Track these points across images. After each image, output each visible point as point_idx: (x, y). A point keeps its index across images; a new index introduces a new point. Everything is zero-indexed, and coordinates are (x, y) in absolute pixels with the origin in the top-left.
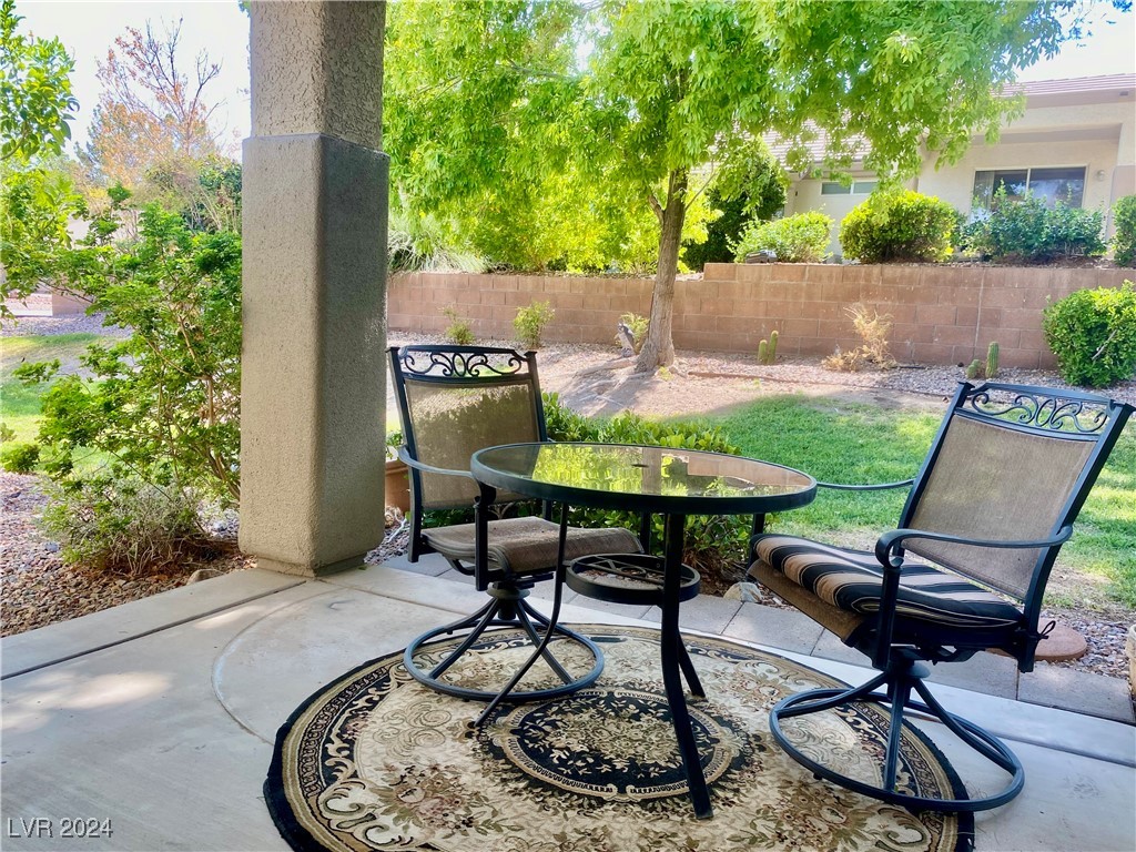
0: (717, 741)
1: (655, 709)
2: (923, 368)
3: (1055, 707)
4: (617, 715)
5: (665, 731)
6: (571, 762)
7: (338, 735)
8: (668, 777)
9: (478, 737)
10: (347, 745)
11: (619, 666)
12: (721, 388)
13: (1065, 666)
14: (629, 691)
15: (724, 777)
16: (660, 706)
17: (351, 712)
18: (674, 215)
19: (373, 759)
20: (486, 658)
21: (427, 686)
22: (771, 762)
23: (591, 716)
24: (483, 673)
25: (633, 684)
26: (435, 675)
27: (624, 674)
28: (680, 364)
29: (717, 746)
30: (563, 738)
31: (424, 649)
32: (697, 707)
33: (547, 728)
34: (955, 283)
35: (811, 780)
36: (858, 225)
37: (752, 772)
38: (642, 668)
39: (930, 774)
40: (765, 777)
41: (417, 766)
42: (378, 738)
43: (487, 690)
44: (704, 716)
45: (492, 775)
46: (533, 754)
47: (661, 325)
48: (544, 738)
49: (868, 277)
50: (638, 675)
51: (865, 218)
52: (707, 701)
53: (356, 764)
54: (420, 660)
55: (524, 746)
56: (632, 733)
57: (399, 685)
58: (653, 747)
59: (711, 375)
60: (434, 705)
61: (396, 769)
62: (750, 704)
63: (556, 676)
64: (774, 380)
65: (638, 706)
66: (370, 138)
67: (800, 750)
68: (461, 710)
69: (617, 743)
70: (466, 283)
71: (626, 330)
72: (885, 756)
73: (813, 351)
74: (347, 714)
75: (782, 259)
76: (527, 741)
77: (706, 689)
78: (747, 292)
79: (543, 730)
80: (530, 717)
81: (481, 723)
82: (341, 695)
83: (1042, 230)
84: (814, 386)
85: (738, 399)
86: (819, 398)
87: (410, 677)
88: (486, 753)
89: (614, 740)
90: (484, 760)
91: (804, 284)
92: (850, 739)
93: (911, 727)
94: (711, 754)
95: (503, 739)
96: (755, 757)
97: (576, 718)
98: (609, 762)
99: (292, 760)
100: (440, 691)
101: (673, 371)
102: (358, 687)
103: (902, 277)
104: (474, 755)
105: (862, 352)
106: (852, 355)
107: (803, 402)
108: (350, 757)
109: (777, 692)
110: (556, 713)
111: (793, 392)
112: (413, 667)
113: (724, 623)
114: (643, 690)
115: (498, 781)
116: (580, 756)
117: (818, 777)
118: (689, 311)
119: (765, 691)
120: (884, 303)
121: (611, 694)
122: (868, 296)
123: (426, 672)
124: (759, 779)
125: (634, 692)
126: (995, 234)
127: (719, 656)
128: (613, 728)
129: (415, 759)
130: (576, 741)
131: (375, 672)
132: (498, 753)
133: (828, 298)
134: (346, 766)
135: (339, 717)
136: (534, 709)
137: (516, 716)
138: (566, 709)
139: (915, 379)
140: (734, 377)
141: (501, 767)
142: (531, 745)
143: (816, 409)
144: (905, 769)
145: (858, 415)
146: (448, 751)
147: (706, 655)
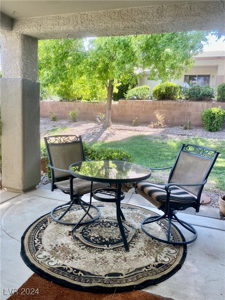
0: (129, 231)
1: (114, 224)
2: (172, 127)
3: (204, 216)
4: (105, 227)
5: (117, 230)
6: (95, 240)
7: (37, 238)
8: (119, 242)
9: (72, 235)
10: (40, 240)
11: (104, 213)
12: (124, 133)
13: (206, 206)
14: (107, 220)
15: (131, 241)
16: (115, 223)
17: (39, 231)
18: (111, 88)
19: (47, 243)
20: (71, 213)
21: (57, 222)
22: (142, 236)
23: (99, 227)
24: (71, 217)
25: (108, 218)
26: (60, 219)
27: (106, 215)
28: (113, 126)
29: (129, 233)
30: (93, 234)
31: (55, 212)
32: (124, 223)
33: (89, 231)
34: (180, 106)
35: (151, 240)
36: (157, 90)
37: (138, 239)
38: (110, 213)
39: (177, 236)
40: (141, 240)
41: (58, 244)
42: (47, 237)
43: (73, 222)
44: (126, 225)
45: (77, 245)
46: (86, 238)
47: (108, 116)
48: (88, 234)
49: (159, 104)
50: (109, 215)
51: (158, 89)
52: (126, 221)
53: (43, 245)
54: (55, 215)
55: (84, 237)
56: (109, 231)
57: (50, 222)
58: (114, 234)
59: (121, 130)
60: (60, 227)
61: (53, 246)
62: (136, 221)
63: (89, 217)
64: (137, 131)
65: (110, 224)
66: (35, 78)
67: (148, 232)
68: (67, 228)
69: (106, 234)
70: (55, 104)
71: (99, 117)
72: (167, 232)
73: (146, 123)
74: (38, 232)
75: (138, 99)
76: (84, 235)
77: (126, 218)
78: (130, 107)
79: (88, 232)
80: (84, 229)
81: (72, 231)
82: (36, 226)
83: (200, 92)
84: (147, 132)
85: (128, 136)
86: (148, 135)
87: (53, 220)
88: (75, 239)
89: (105, 233)
90: (74, 241)
91: (144, 106)
92: (159, 228)
93: (173, 224)
94: (128, 235)
95: (78, 235)
96: (138, 235)
97: (95, 228)
98: (104, 239)
99: (27, 246)
100: (61, 223)
101: (112, 128)
102: (40, 224)
103: (167, 104)
104: (72, 240)
105: (158, 123)
106: (155, 124)
107: (144, 137)
108: (41, 243)
109: (142, 217)
110: (90, 227)
111: (142, 134)
112: (53, 217)
113: (129, 199)
114: (111, 219)
115: (78, 246)
116: (97, 238)
117: (152, 239)
118: (115, 112)
119: (139, 217)
120: (163, 110)
121: (103, 221)
122: (159, 109)
123: (57, 218)
124: (139, 240)
125: (108, 220)
126: (190, 93)
127: (128, 209)
128: (104, 230)
129: (57, 242)
130: (96, 234)
131: (44, 219)
132: (77, 239)
133: (149, 109)
134: (40, 246)
135: (36, 233)
136: (85, 226)
137: (81, 229)
138: (93, 226)
139: (171, 130)
140: (127, 130)
141: (79, 242)
142: (85, 236)
143: (147, 138)
144: (172, 235)
145: (157, 140)
146: (65, 239)
147: (125, 209)
